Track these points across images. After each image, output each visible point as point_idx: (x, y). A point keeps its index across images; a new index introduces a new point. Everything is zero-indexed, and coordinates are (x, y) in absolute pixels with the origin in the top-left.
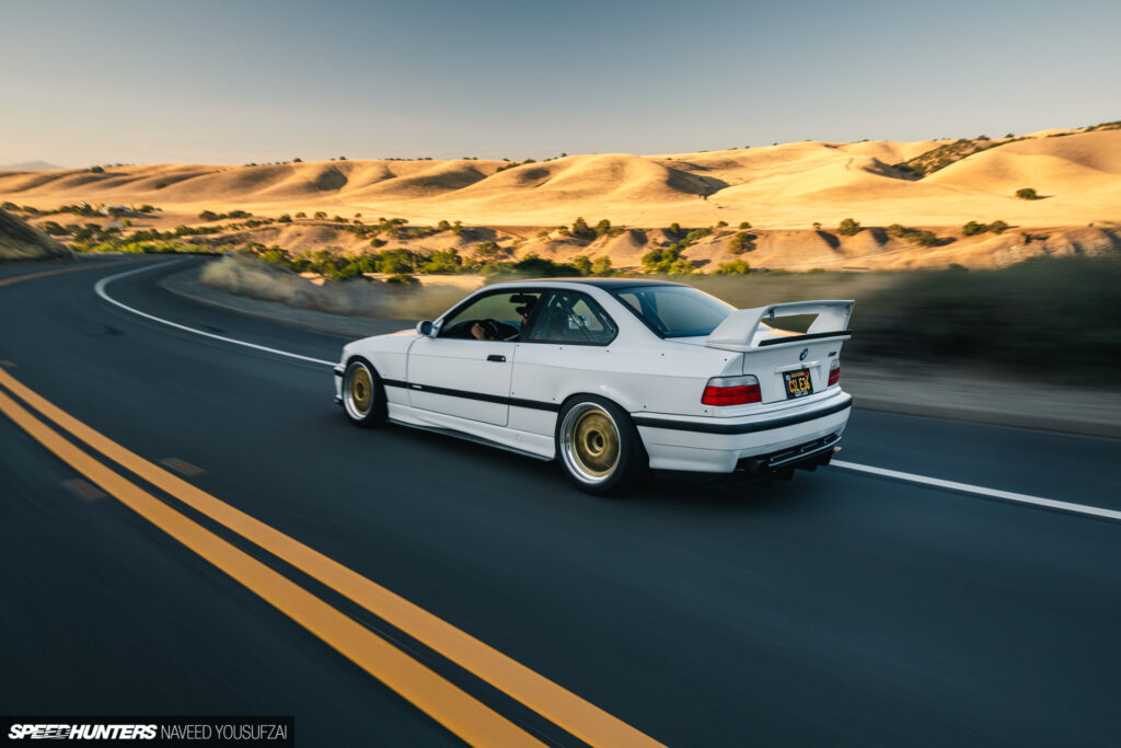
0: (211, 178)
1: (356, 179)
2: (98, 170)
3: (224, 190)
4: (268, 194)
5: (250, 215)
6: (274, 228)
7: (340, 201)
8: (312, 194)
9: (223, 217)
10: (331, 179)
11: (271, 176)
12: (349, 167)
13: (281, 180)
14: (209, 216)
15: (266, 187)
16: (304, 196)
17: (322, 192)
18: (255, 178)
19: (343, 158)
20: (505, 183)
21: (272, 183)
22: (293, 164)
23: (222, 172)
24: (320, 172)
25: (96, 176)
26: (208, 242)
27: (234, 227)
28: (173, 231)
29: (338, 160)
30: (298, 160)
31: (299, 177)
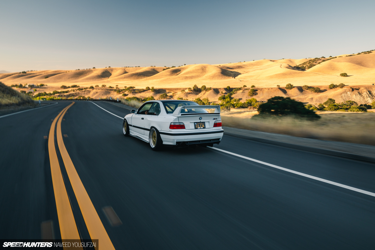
0: (64, 74)
1: (114, 74)
2: (24, 72)
3: (69, 78)
4: (84, 79)
5: (79, 86)
6: (88, 91)
7: (109, 81)
8: (99, 79)
9: (69, 87)
10: (106, 74)
11: (85, 73)
12: (112, 70)
13: (88, 75)
14: (64, 87)
15: (83, 77)
16: (97, 80)
17: (103, 78)
18: (79, 74)
19: (110, 67)
20: (166, 74)
21: (86, 76)
22: (92, 69)
23: (68, 72)
24: (102, 71)
25: (24, 74)
26: (65, 96)
27: (74, 91)
28: (52, 92)
29: (108, 68)
30: (94, 68)
31: (95, 73)
